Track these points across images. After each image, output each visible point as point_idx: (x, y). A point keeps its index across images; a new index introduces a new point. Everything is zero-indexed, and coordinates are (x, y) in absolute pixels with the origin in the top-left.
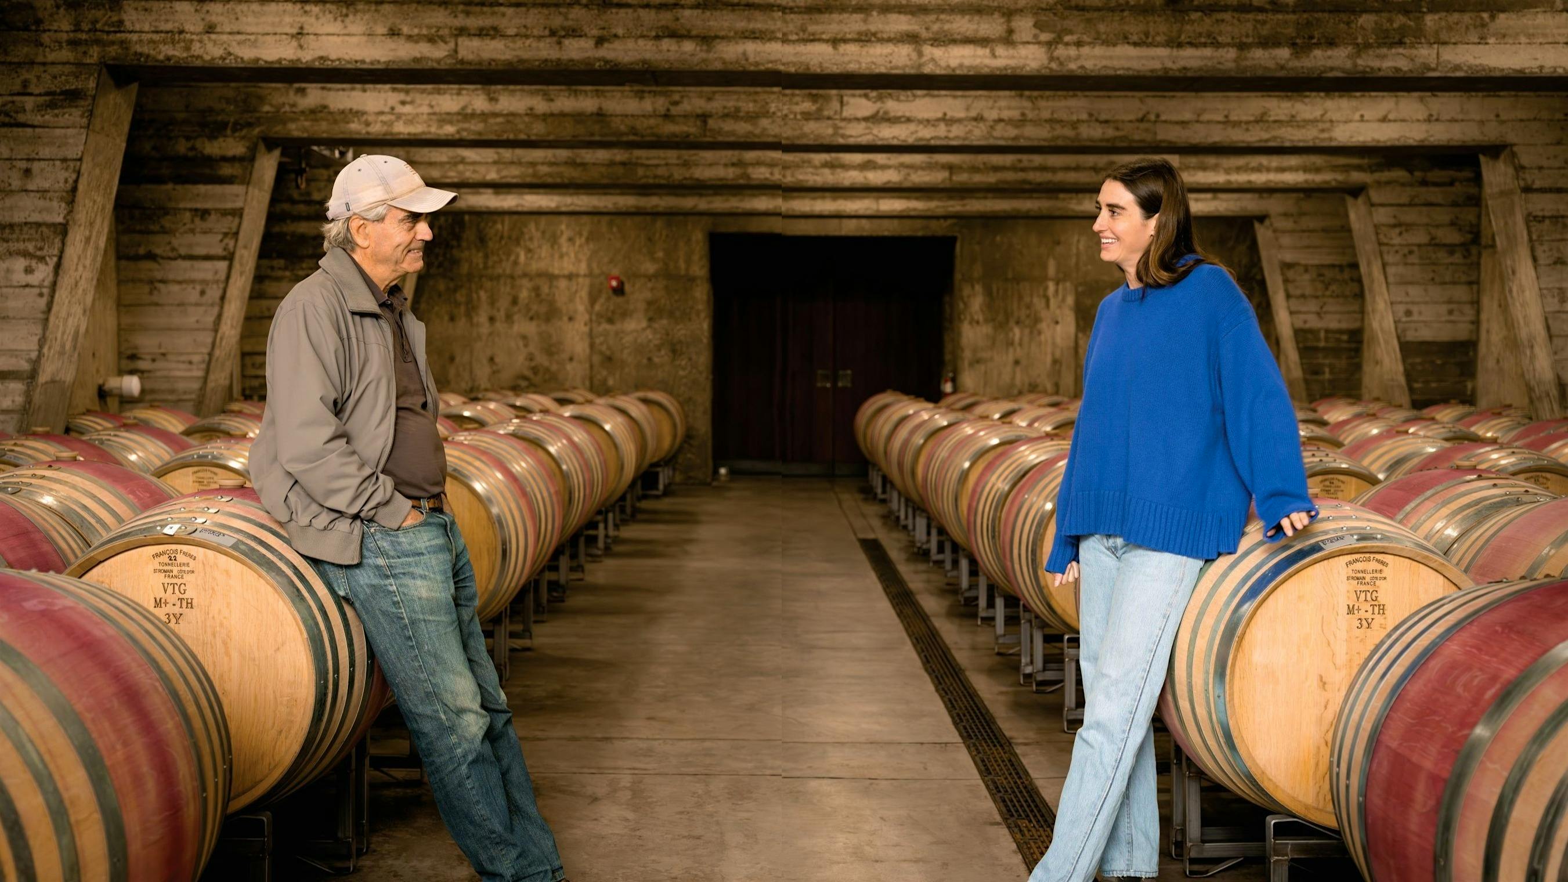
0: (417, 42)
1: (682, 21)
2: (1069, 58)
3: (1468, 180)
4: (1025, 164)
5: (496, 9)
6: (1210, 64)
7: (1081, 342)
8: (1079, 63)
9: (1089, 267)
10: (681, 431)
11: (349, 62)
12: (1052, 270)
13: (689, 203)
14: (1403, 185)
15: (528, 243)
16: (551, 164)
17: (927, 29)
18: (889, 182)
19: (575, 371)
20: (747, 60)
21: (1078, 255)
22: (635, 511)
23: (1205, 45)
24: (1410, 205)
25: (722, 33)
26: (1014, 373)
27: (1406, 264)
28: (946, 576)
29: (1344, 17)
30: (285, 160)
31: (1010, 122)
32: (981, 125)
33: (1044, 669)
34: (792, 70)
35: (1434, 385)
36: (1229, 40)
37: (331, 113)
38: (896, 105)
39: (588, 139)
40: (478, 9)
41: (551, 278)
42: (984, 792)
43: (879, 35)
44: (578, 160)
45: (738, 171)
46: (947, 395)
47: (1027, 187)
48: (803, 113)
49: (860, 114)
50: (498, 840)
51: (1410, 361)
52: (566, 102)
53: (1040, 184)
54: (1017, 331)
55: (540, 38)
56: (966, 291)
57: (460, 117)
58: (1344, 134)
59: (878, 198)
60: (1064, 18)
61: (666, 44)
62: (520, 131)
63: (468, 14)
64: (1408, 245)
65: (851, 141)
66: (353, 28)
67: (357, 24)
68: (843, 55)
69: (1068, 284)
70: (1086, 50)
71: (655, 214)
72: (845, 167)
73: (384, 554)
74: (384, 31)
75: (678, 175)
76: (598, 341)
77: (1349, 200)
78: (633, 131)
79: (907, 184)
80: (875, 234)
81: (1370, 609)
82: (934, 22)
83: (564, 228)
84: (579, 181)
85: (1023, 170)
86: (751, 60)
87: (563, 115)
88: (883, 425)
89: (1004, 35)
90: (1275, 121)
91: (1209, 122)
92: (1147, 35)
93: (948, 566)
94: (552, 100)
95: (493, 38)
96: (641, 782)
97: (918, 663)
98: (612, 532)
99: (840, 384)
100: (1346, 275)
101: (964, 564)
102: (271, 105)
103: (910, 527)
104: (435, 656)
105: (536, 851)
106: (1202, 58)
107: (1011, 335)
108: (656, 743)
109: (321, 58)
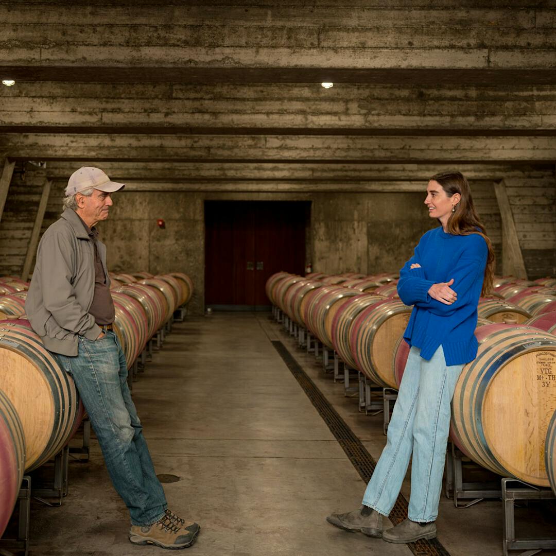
0: (84, 115)
1: (204, 105)
2: (374, 121)
3: (550, 176)
4: (347, 168)
5: (120, 100)
6: (438, 124)
7: (370, 249)
8: (379, 123)
9: (373, 215)
10: (191, 291)
11: (52, 123)
12: (356, 217)
13: (196, 186)
14: (520, 178)
15: (121, 205)
16: (136, 169)
17: (310, 108)
18: (285, 176)
19: (142, 263)
20: (233, 123)
21: (368, 209)
22: (172, 328)
23: (436, 115)
24: (524, 187)
25: (222, 111)
26: (339, 263)
27: (523, 214)
28: (315, 359)
29: (499, 103)
30: (17, 167)
31: (342, 149)
32: (330, 150)
33: (371, 405)
34: (248, 126)
35: (538, 269)
36: (447, 113)
37: (39, 146)
38: (291, 141)
39: (155, 158)
40: (112, 100)
41: (132, 220)
42: (351, 465)
43: (288, 111)
44: (148, 167)
45: (221, 172)
46: (308, 274)
47: (348, 178)
48: (248, 145)
49: (274, 146)
50: (138, 491)
51: (526, 258)
52: (146, 141)
53: (354, 177)
54: (340, 244)
55: (140, 113)
56: (317, 226)
57: (98, 148)
58: (496, 155)
59: (277, 184)
60: (371, 103)
61: (197, 116)
62: (125, 154)
63: (107, 102)
64: (524, 205)
65: (270, 158)
66: (55, 109)
67: (57, 107)
68: (271, 120)
69: (364, 223)
70: (382, 117)
71: (180, 192)
72: (264, 169)
73: (88, 351)
74: (70, 110)
75: (194, 174)
76: (152, 250)
77: (495, 185)
78: (177, 154)
79: (293, 177)
80: (275, 200)
81: (548, 377)
82: (313, 105)
83: (138, 198)
84: (149, 177)
85: (346, 171)
86: (235, 123)
87: (145, 147)
88: (282, 288)
89: (345, 111)
90: (464, 149)
91: (433, 150)
92: (409, 111)
93: (317, 354)
94: (140, 141)
95: (118, 113)
96: (192, 460)
97: (309, 401)
98: (163, 339)
99: (258, 268)
100: (493, 218)
101: (326, 354)
102: (12, 142)
103: (296, 335)
104: (110, 400)
105: (155, 496)
106: (435, 121)
107: (337, 246)
108: (197, 441)
109: (40, 122)
